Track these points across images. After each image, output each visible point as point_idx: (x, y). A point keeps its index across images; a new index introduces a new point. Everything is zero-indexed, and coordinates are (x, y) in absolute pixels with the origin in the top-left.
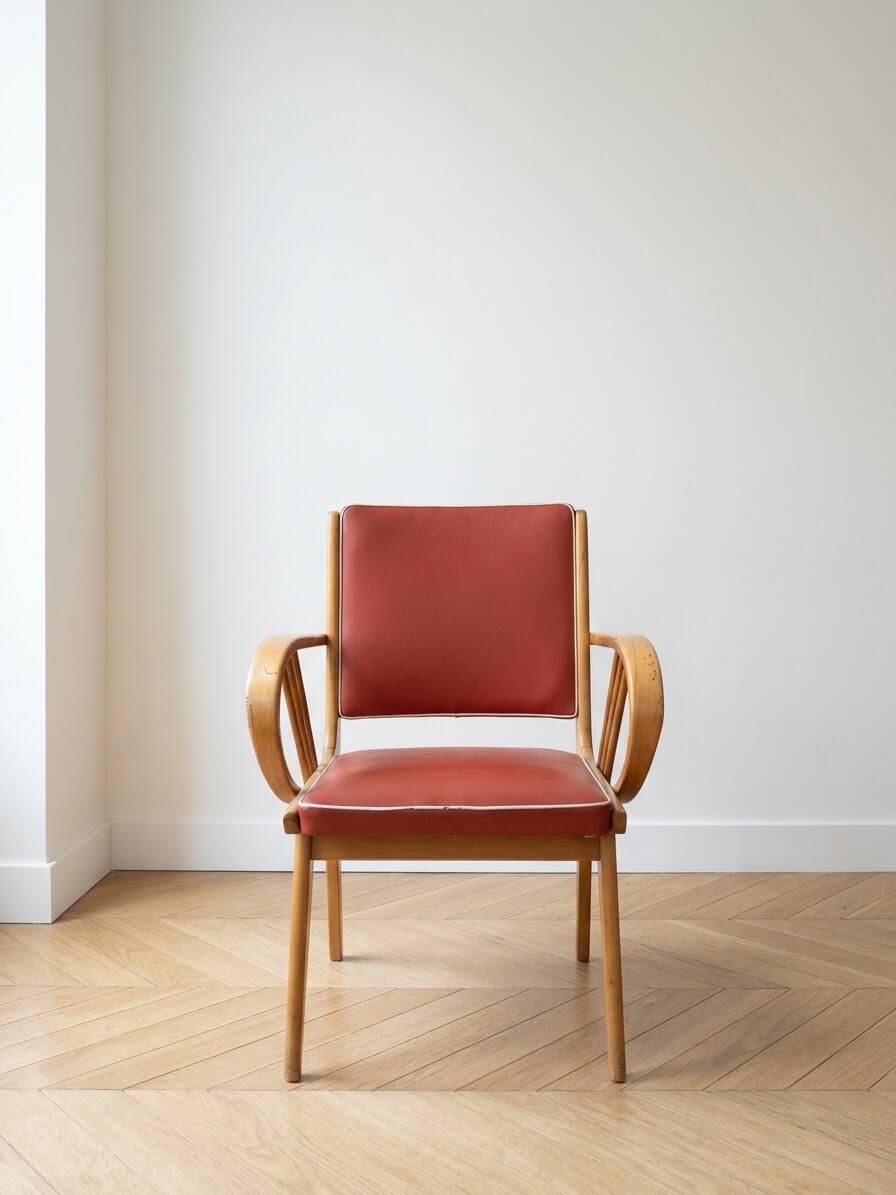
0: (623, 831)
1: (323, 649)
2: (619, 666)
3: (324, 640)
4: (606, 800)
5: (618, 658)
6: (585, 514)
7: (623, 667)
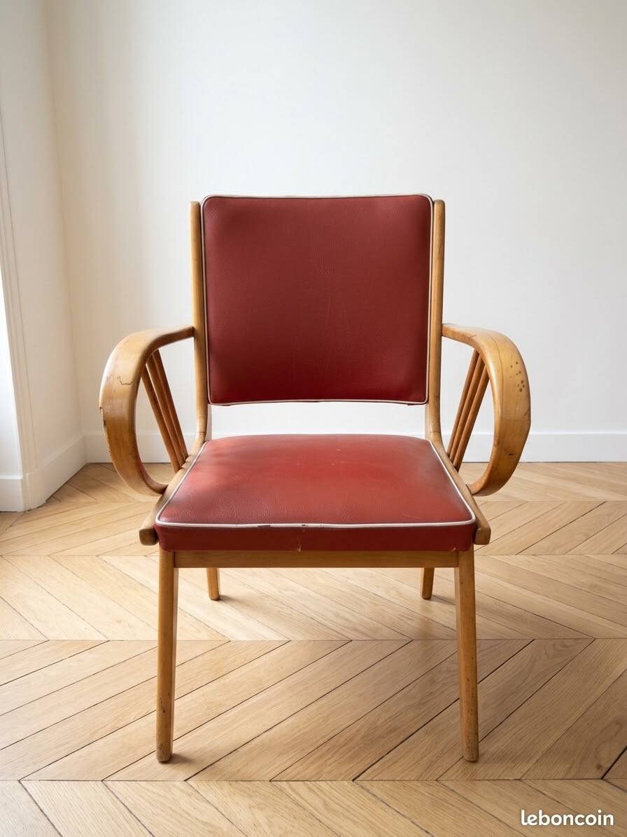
0: (486, 541)
1: (191, 340)
2: (478, 364)
3: (190, 333)
4: (470, 518)
5: (477, 355)
6: (442, 204)
7: (483, 364)
